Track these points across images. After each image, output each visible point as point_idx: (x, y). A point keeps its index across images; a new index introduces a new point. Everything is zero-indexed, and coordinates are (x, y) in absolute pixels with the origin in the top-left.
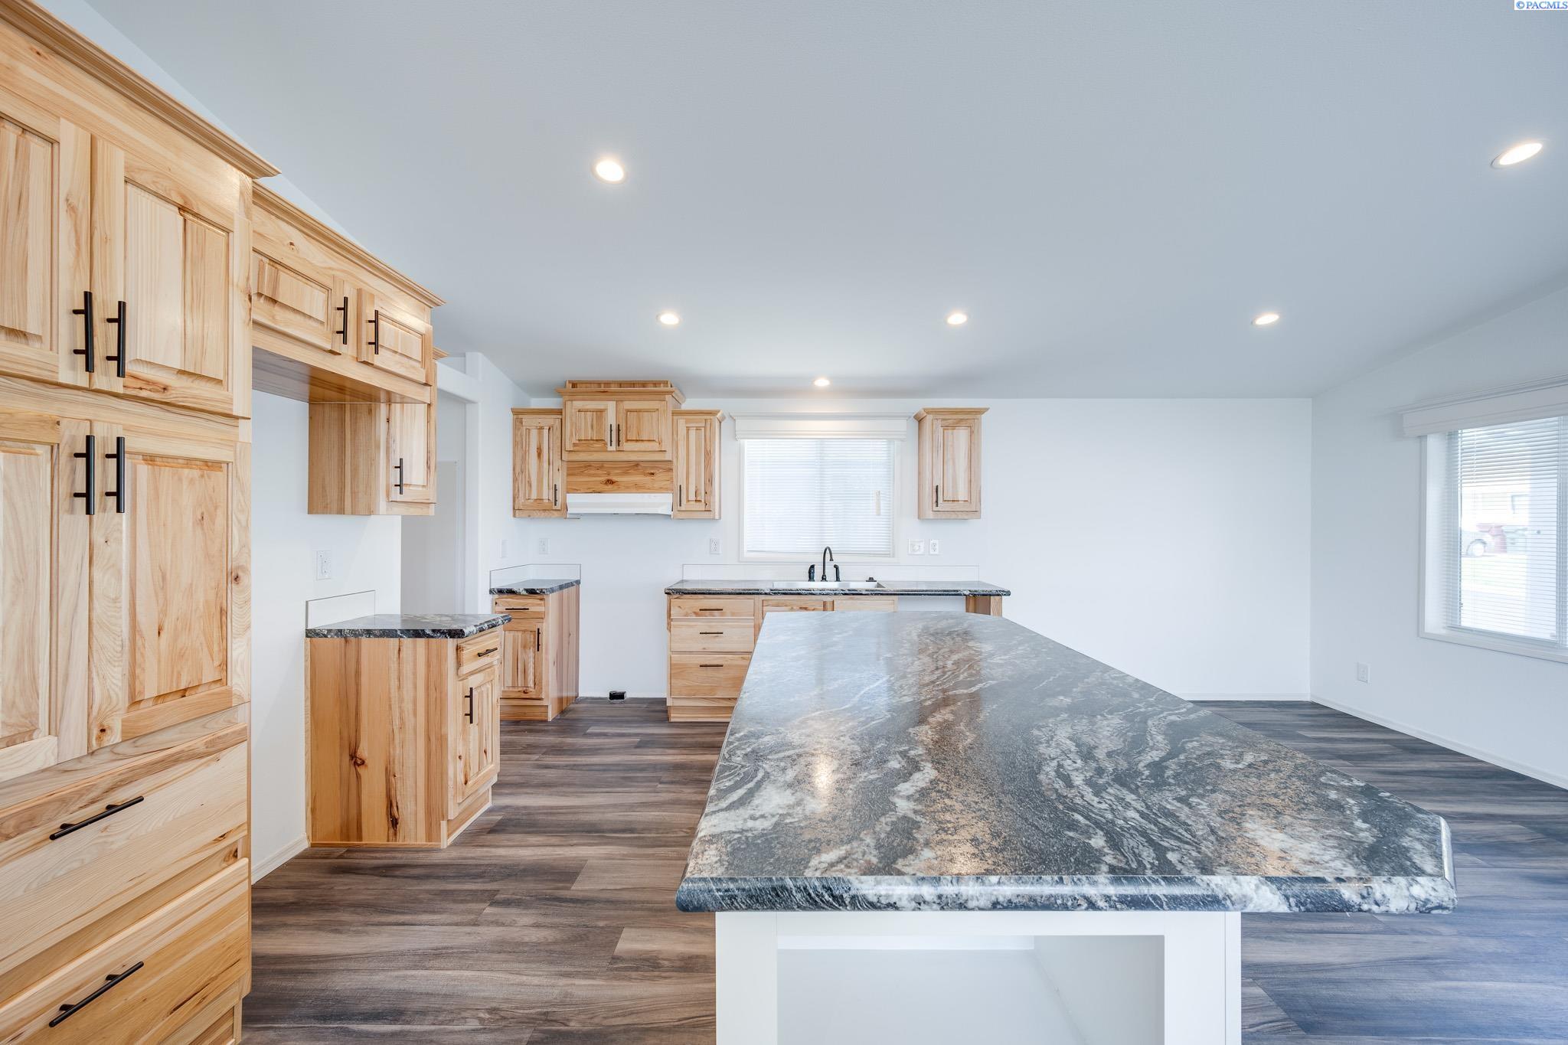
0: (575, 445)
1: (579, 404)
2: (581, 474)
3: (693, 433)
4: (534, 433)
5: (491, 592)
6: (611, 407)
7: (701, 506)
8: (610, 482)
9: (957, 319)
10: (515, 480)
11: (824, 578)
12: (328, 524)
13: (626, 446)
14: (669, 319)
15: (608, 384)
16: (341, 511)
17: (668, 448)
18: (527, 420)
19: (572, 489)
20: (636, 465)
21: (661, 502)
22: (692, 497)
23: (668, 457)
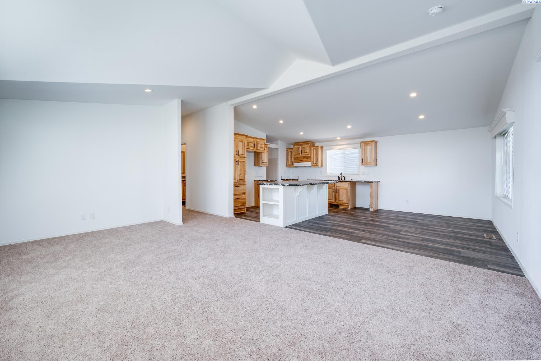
0: (295, 154)
1: (295, 147)
2: (297, 159)
3: (314, 150)
4: (289, 152)
5: (282, 179)
6: (300, 147)
7: (316, 165)
8: (301, 160)
9: (349, 127)
10: (287, 161)
11: (342, 179)
12: (256, 168)
13: (303, 154)
14: (302, 133)
15: (300, 142)
16: (257, 166)
17: (309, 153)
18: (289, 150)
19: (295, 162)
20: (305, 157)
21: (309, 164)
22: (314, 163)
23: (310, 155)
